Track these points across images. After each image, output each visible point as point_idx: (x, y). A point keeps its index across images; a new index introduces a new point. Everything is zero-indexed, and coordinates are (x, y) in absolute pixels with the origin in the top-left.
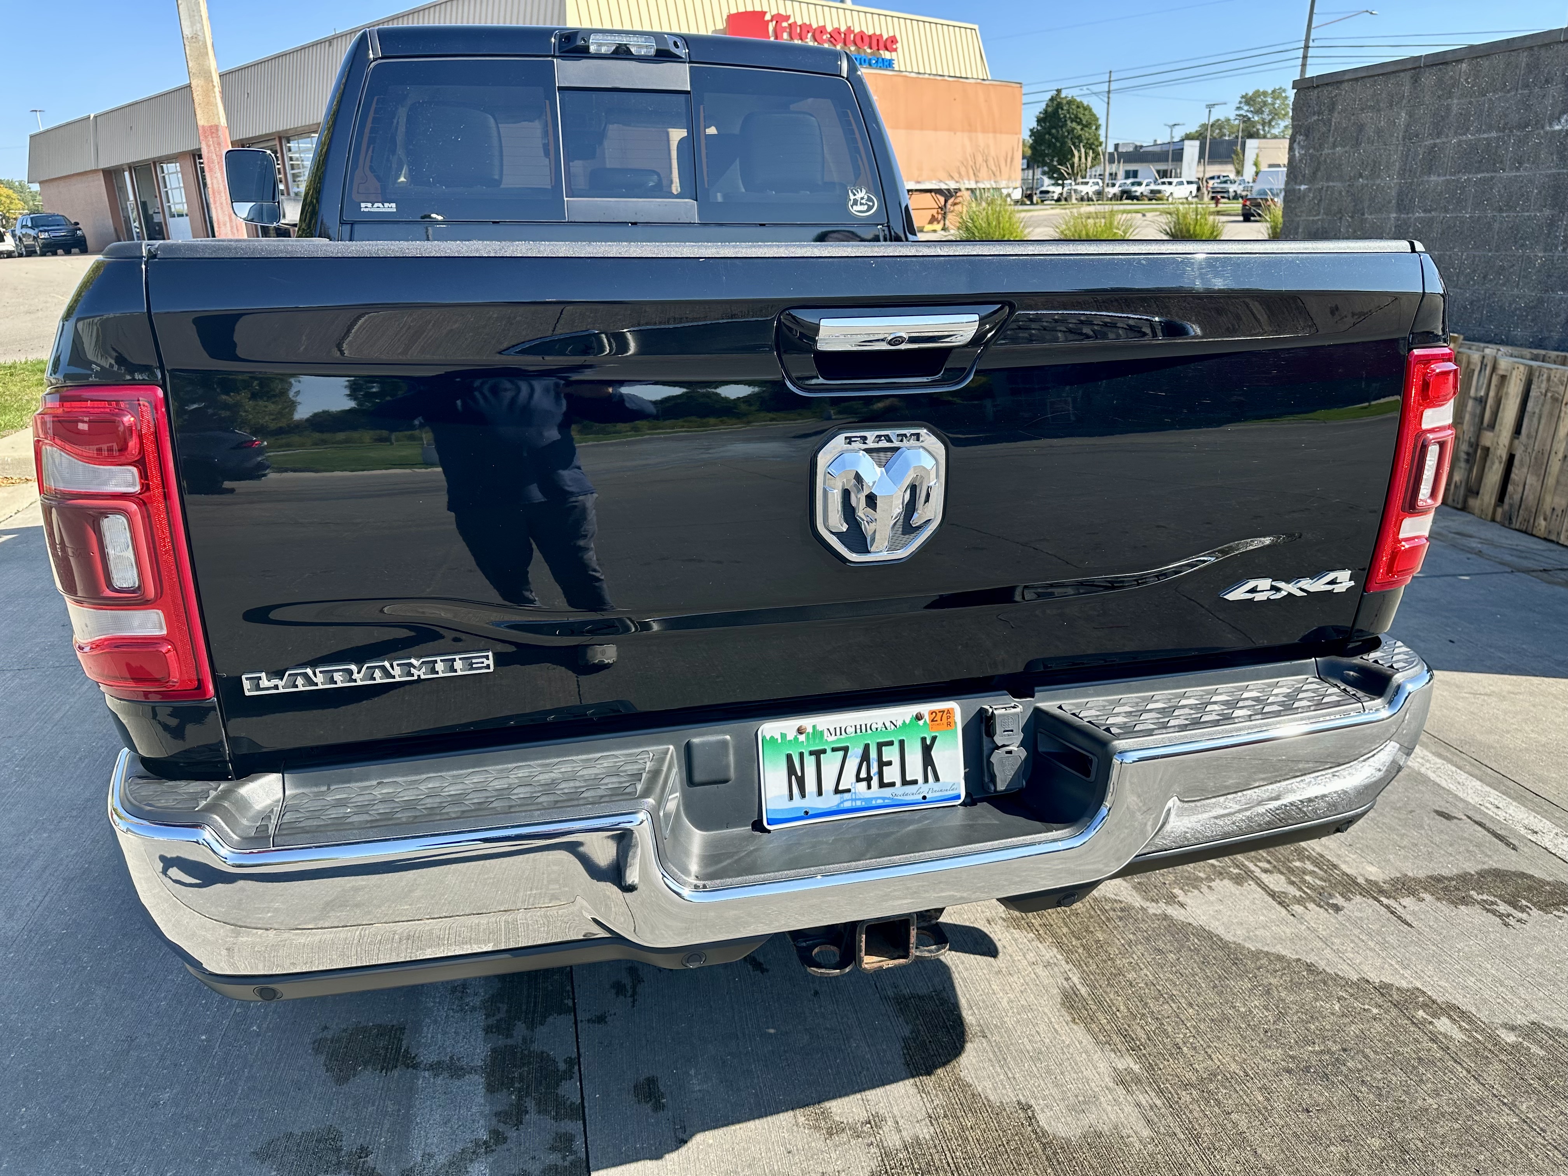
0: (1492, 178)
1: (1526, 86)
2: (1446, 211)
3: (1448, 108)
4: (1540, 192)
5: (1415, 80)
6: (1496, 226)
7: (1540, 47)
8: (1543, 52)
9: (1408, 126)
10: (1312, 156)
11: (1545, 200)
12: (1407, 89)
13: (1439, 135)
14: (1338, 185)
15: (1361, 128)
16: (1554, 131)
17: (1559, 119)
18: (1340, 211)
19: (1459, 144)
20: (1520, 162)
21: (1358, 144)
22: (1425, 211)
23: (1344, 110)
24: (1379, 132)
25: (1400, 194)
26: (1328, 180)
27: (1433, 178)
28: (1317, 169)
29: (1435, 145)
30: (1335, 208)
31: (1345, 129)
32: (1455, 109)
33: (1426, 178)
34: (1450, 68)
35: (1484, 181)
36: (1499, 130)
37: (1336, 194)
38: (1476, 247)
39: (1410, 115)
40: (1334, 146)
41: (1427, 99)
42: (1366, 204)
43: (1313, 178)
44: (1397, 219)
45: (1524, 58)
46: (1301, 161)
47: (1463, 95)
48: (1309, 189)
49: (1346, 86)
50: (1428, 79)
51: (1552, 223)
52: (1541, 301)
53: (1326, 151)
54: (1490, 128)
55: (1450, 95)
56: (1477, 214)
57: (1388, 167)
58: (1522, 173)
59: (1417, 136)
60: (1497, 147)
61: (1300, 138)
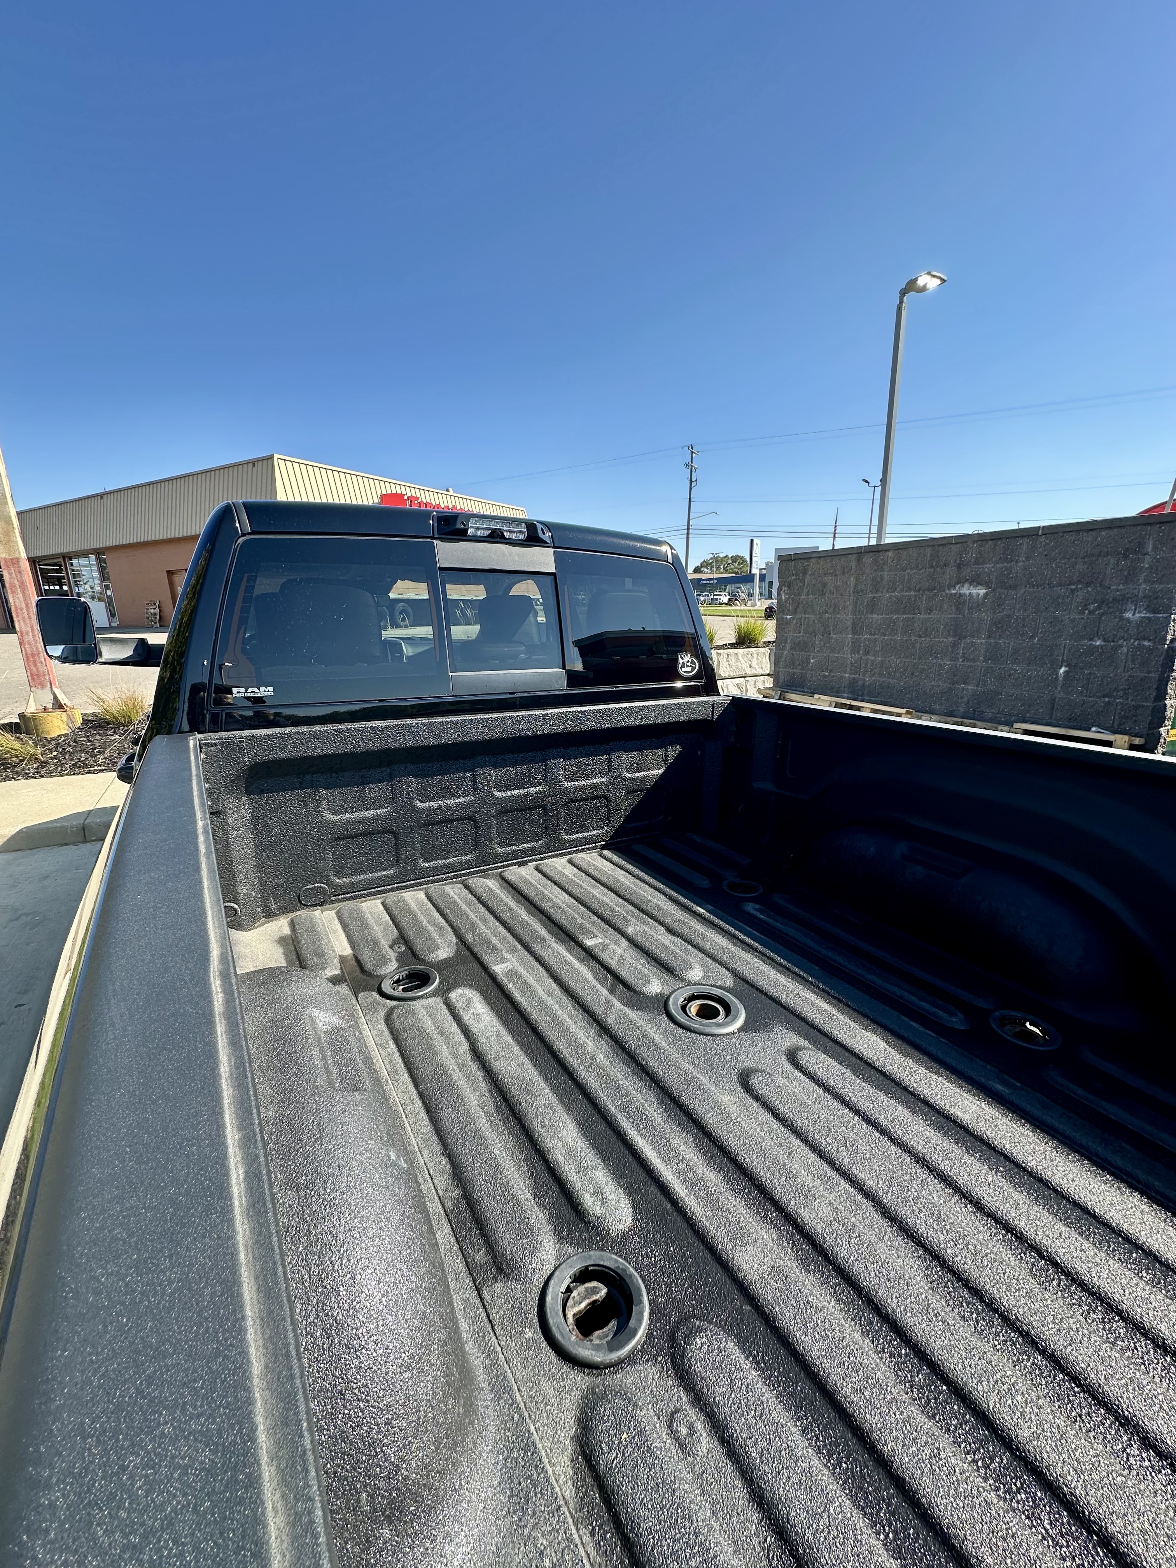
0: (913, 618)
1: (932, 567)
2: (885, 635)
3: (882, 577)
4: (945, 628)
5: (859, 560)
6: (918, 645)
7: (939, 545)
8: (941, 548)
9: (856, 585)
10: (793, 600)
11: (949, 631)
12: (854, 564)
13: (877, 591)
14: (812, 617)
15: (825, 585)
16: (951, 594)
17: (954, 587)
18: (814, 632)
19: (891, 597)
20: (930, 610)
21: (823, 594)
22: (870, 635)
23: (812, 574)
24: (837, 588)
25: (853, 623)
26: (805, 613)
27: (875, 616)
28: (798, 607)
29: (874, 598)
30: (811, 630)
31: (814, 585)
32: (886, 578)
33: (870, 616)
34: (881, 554)
35: (908, 619)
36: (915, 591)
37: (811, 622)
38: (906, 657)
39: (857, 579)
40: (808, 594)
41: (867, 571)
42: (832, 628)
43: (795, 612)
44: (853, 638)
45: (929, 551)
46: (786, 601)
47: (890, 570)
48: (793, 619)
49: (813, 560)
50: (868, 560)
51: (954, 646)
52: (950, 689)
53: (803, 597)
54: (909, 590)
55: (882, 570)
56: (905, 638)
57: (844, 607)
58: (932, 615)
59: (862, 591)
60: (915, 600)
61: (784, 588)
